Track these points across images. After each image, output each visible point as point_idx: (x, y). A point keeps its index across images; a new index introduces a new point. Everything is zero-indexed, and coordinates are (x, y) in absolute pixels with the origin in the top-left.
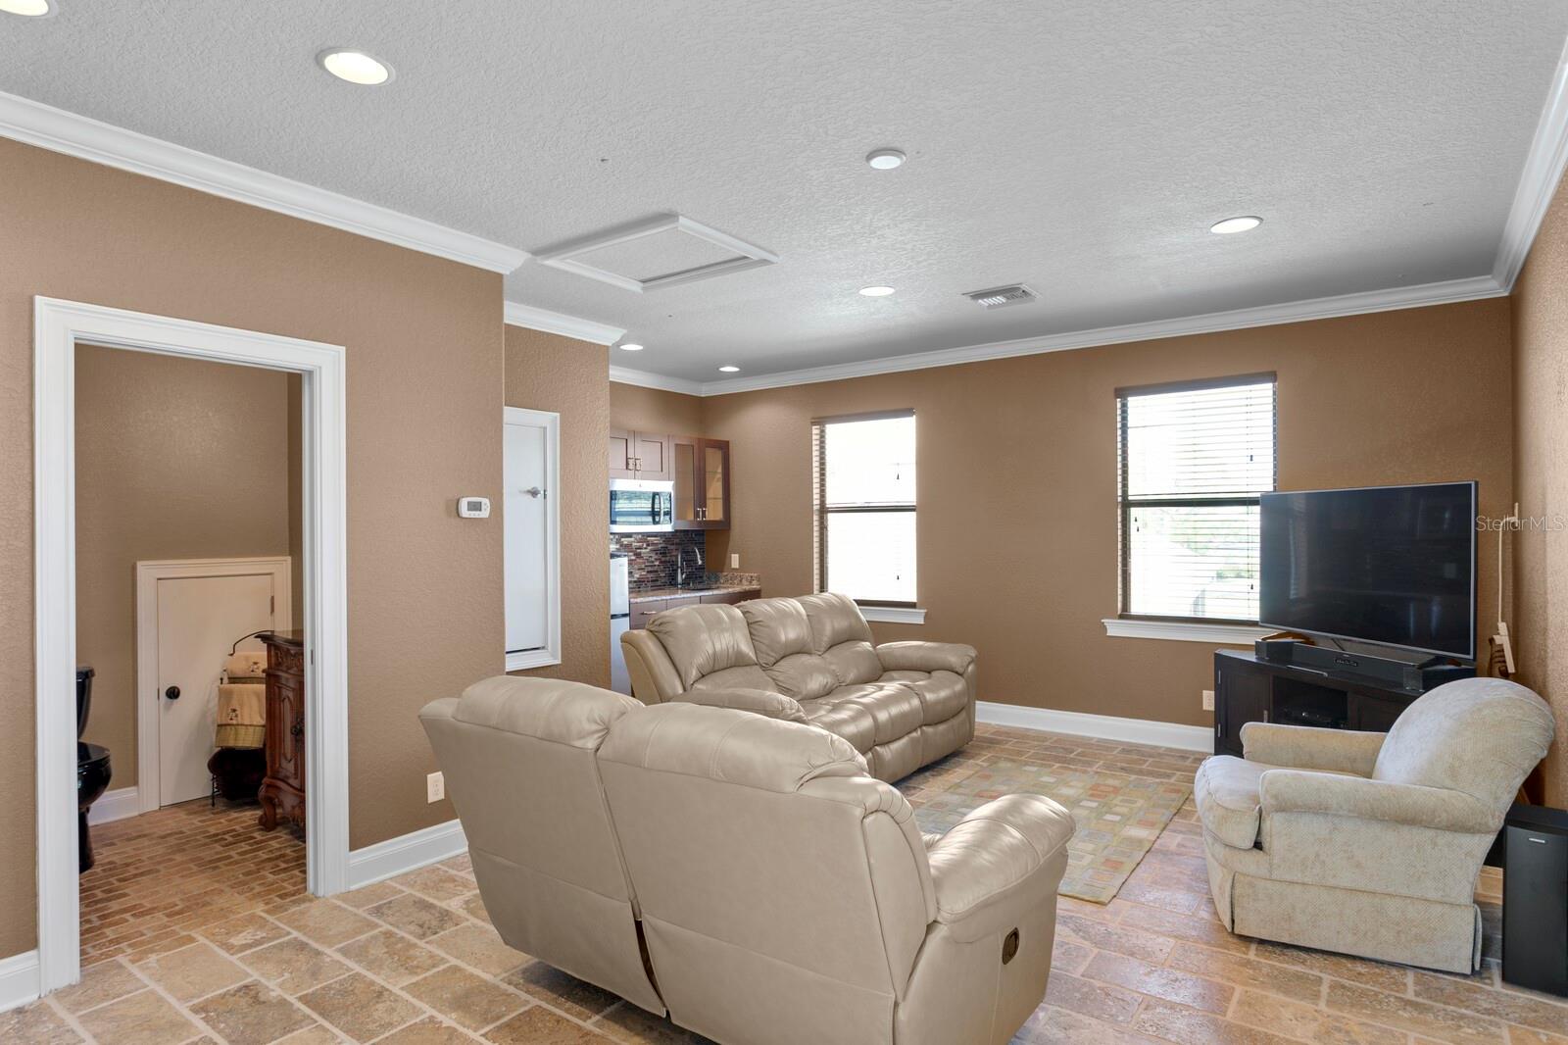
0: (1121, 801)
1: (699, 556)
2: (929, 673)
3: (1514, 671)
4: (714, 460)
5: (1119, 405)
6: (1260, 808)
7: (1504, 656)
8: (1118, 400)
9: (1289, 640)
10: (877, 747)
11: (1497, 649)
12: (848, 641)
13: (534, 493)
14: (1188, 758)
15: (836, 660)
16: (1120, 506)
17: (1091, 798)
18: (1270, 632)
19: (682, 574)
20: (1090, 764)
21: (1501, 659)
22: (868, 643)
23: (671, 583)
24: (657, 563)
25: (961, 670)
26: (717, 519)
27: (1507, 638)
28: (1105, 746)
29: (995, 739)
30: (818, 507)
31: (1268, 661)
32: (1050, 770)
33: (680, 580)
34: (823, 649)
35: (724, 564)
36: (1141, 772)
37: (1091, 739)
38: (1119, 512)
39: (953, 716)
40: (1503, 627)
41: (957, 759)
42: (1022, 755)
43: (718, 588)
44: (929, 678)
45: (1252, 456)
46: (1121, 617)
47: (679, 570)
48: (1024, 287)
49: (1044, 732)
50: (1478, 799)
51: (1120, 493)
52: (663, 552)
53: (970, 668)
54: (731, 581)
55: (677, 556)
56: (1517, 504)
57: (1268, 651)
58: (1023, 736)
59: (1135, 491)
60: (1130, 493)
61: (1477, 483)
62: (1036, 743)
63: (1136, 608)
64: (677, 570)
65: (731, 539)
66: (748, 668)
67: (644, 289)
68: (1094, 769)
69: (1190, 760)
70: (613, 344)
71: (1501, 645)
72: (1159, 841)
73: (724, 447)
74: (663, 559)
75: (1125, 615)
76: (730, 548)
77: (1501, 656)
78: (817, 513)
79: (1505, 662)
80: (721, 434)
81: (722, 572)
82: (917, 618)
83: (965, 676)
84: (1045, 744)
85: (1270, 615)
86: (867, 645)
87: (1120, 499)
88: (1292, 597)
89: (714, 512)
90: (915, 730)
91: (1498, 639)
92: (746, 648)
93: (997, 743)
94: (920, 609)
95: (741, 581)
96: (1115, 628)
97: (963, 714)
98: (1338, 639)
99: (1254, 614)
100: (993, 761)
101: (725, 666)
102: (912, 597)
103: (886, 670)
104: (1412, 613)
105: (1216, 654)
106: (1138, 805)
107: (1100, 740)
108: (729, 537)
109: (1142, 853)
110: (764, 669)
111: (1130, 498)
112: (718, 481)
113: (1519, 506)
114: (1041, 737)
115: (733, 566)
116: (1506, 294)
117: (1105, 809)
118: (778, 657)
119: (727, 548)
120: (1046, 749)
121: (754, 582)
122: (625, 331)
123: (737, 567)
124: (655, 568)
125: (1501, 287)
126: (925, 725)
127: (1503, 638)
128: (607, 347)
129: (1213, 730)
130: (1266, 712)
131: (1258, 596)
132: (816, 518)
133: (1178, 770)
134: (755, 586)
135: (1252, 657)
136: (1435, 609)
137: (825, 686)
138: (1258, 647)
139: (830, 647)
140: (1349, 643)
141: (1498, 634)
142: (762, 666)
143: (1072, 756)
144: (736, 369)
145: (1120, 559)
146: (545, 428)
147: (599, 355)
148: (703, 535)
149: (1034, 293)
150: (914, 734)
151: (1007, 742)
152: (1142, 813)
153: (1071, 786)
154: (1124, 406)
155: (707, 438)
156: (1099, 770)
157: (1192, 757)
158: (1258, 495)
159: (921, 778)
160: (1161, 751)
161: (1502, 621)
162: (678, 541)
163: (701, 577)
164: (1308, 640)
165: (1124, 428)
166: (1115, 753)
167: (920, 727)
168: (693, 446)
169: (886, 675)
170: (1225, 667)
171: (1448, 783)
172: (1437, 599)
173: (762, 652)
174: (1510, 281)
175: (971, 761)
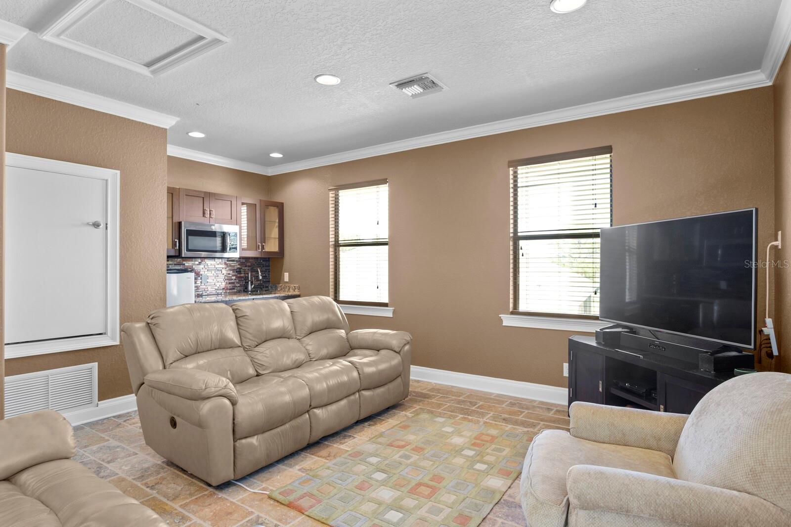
0: (493, 450)
1: (260, 274)
2: (379, 351)
3: (777, 354)
4: (273, 213)
5: (511, 172)
6: (568, 500)
7: (770, 343)
8: (511, 169)
9: (619, 330)
10: (315, 410)
11: (765, 338)
12: (326, 329)
13: (96, 225)
14: (552, 410)
15: (312, 344)
16: (512, 239)
17: (472, 447)
18: (605, 325)
19: (252, 285)
20: (483, 415)
21: (769, 345)
22: (343, 331)
23: (245, 291)
24: (234, 278)
25: (397, 350)
26: (276, 251)
27: (773, 330)
28: (499, 399)
29: (427, 394)
30: (333, 243)
31: (603, 345)
32: (452, 421)
33: (249, 288)
34: (303, 335)
35: (280, 278)
36: (516, 423)
37: (491, 394)
38: (511, 243)
39: (391, 381)
40: (769, 321)
41: (394, 410)
42: (440, 408)
43: (275, 293)
44: (376, 355)
45: (596, 204)
46: (512, 313)
47: (250, 282)
48: (431, 78)
49: (464, 389)
50: (782, 510)
51: (512, 230)
52: (239, 271)
53: (407, 347)
54: (282, 290)
55: (248, 274)
56: (780, 233)
57: (603, 338)
58: (445, 392)
59: (523, 229)
60: (519, 231)
61: (757, 210)
62: (453, 397)
63: (522, 308)
64: (248, 282)
65: (284, 263)
66: (229, 350)
67: (153, 72)
68: (485, 420)
69: (553, 412)
70: (170, 128)
71: (768, 335)
72: (510, 491)
73: (280, 207)
74: (238, 275)
75: (515, 312)
76: (283, 270)
77: (768, 343)
78: (332, 246)
79: (771, 347)
80: (278, 199)
81: (279, 284)
82: (388, 313)
83: (402, 353)
84: (461, 398)
85: (607, 312)
86: (342, 332)
87: (512, 235)
88: (627, 300)
89: (272, 246)
90: (354, 393)
91: (766, 331)
92: (232, 335)
93: (428, 398)
94: (391, 307)
95: (289, 289)
96: (508, 321)
97: (399, 380)
98: (653, 330)
99: (595, 310)
100: (417, 414)
101: (209, 348)
102: (385, 300)
103: (352, 348)
104: (701, 310)
105: (569, 339)
106: (504, 453)
107: (498, 395)
108: (283, 262)
109: (491, 506)
110: (246, 350)
111: (519, 234)
112: (276, 227)
113: (782, 234)
114: (459, 392)
115: (285, 280)
116: (770, 84)
117: (478, 458)
118: (260, 341)
119: (282, 269)
120: (459, 402)
121: (296, 290)
122: (178, 119)
123: (288, 281)
124: (232, 281)
125: (768, 79)
126: (363, 390)
127: (769, 329)
128: (166, 129)
129: (567, 389)
130: (601, 382)
131: (598, 300)
132: (331, 250)
133: (542, 420)
134: (297, 293)
135: (593, 343)
136: (716, 308)
137: (295, 362)
138: (597, 335)
139: (310, 334)
140: (659, 333)
141: (766, 327)
142: (244, 348)
143: (474, 408)
144: (281, 156)
145: (511, 275)
146: (107, 181)
147: (160, 133)
148: (269, 261)
149: (440, 84)
150: (352, 397)
151: (435, 396)
152: (505, 461)
153: (462, 436)
154: (515, 173)
155: (271, 200)
156: (488, 421)
157: (555, 409)
158: (599, 231)
159: (358, 428)
160: (535, 404)
161: (769, 317)
162: (249, 264)
163: (266, 287)
164: (632, 331)
165: (516, 188)
166: (503, 406)
167: (359, 391)
168: (256, 205)
169: (352, 352)
170: (575, 350)
171: (748, 487)
172: (717, 301)
173: (246, 338)
174: (773, 75)
175: (404, 413)
